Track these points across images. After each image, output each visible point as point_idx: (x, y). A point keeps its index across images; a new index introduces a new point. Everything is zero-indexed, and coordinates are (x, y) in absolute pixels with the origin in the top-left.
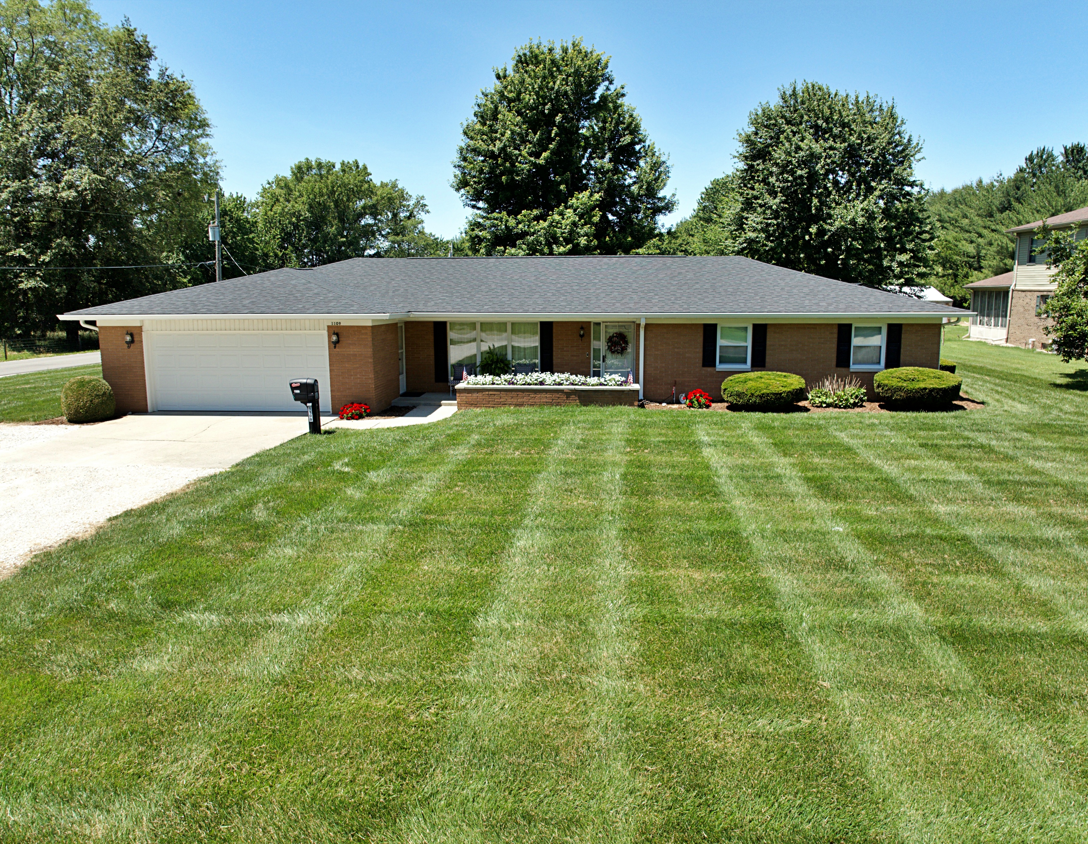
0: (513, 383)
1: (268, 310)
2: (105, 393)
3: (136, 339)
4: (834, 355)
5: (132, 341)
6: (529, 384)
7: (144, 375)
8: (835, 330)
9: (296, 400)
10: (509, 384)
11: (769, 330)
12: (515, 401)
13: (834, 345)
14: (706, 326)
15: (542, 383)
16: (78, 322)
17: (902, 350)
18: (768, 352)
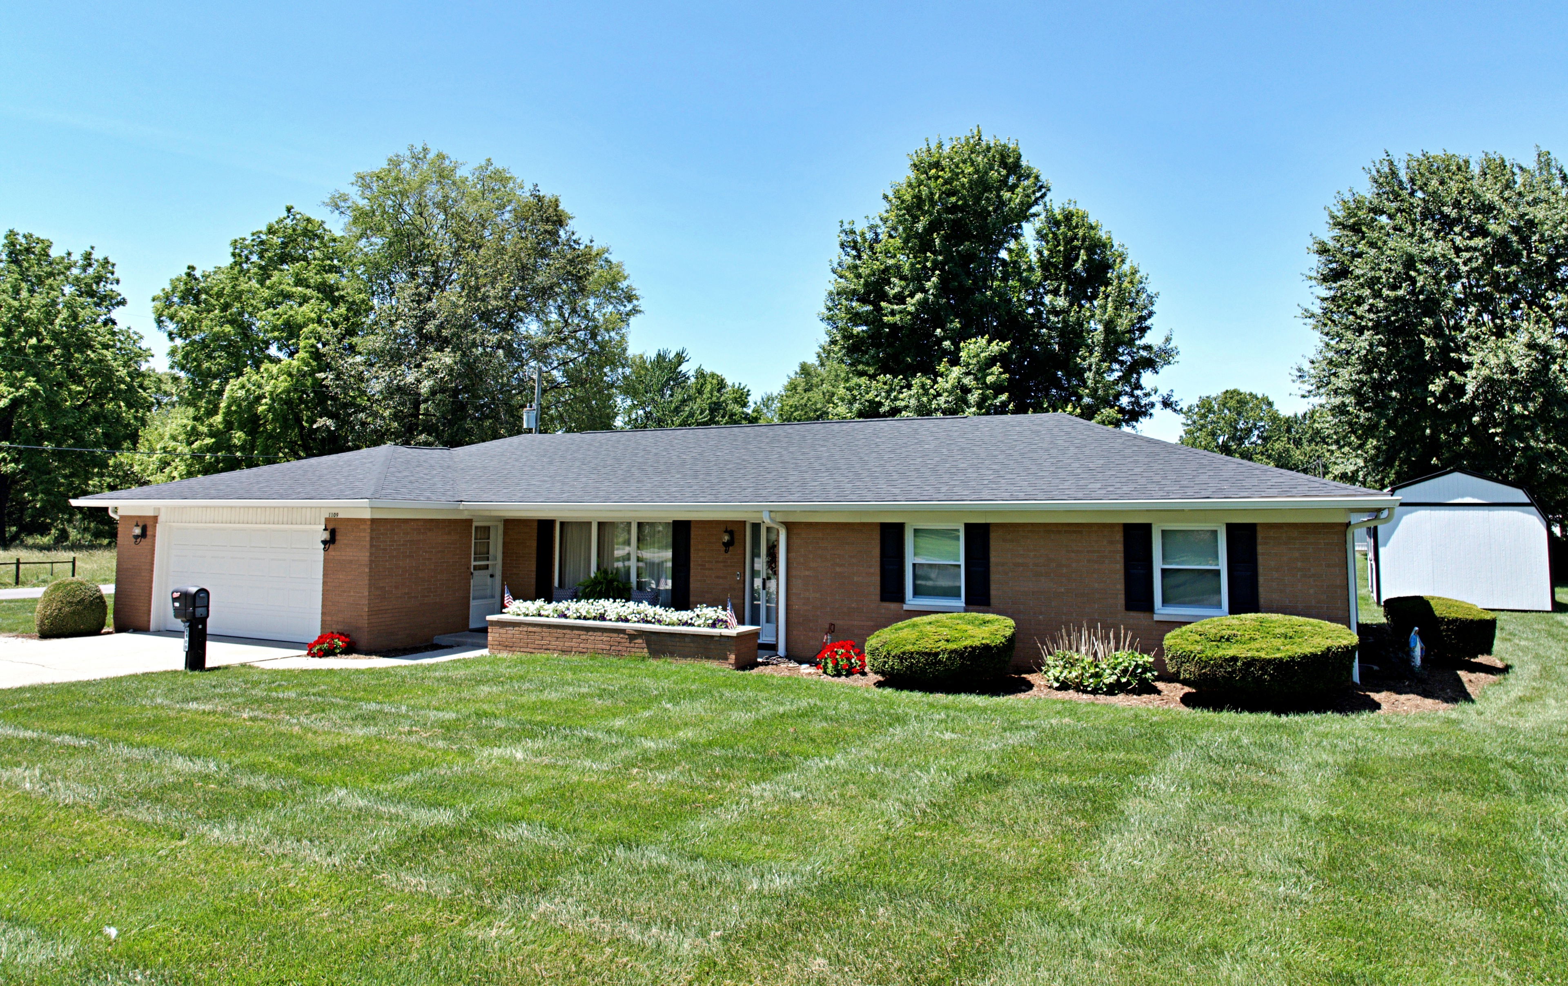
0: (565, 616)
1: (247, 495)
2: (82, 600)
3: (149, 533)
4: (1120, 587)
5: (144, 534)
6: (585, 618)
7: (151, 581)
8: (1119, 537)
9: (176, 616)
10: (559, 616)
11: (993, 536)
12: (560, 644)
13: (1120, 566)
14: (884, 527)
15: (602, 617)
16: (106, 509)
17: (1261, 580)
18: (994, 577)
